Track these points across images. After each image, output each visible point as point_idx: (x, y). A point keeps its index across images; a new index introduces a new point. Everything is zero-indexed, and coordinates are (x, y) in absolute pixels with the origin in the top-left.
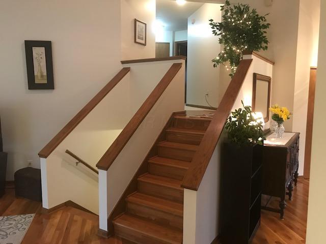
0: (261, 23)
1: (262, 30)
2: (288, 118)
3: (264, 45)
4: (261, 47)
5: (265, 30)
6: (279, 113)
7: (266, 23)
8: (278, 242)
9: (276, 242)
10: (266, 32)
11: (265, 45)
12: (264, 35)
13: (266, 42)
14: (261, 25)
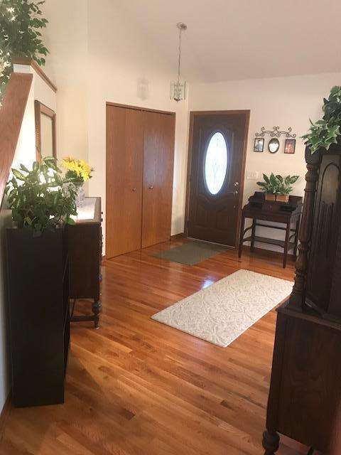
0: (33, 15)
1: (34, 29)
2: (90, 177)
3: (39, 56)
4: (35, 59)
5: (39, 30)
6: (78, 170)
7: (39, 17)
8: (102, 367)
9: (100, 369)
10: (40, 35)
11: (42, 56)
12: (38, 38)
13: (43, 51)
14: (32, 18)
